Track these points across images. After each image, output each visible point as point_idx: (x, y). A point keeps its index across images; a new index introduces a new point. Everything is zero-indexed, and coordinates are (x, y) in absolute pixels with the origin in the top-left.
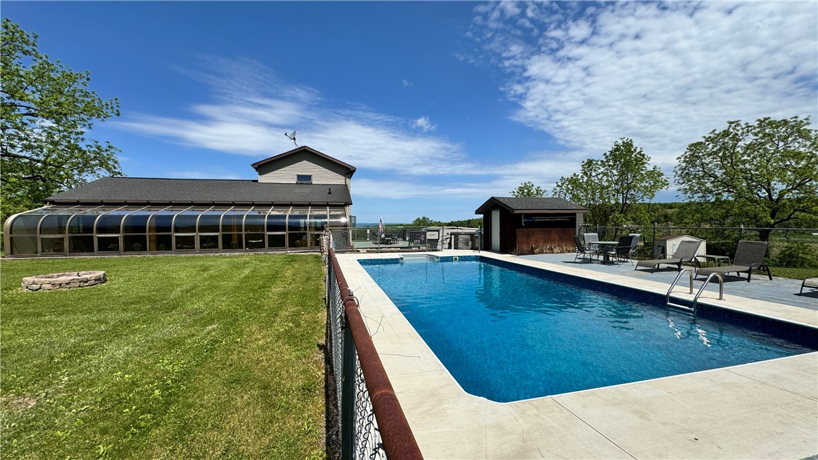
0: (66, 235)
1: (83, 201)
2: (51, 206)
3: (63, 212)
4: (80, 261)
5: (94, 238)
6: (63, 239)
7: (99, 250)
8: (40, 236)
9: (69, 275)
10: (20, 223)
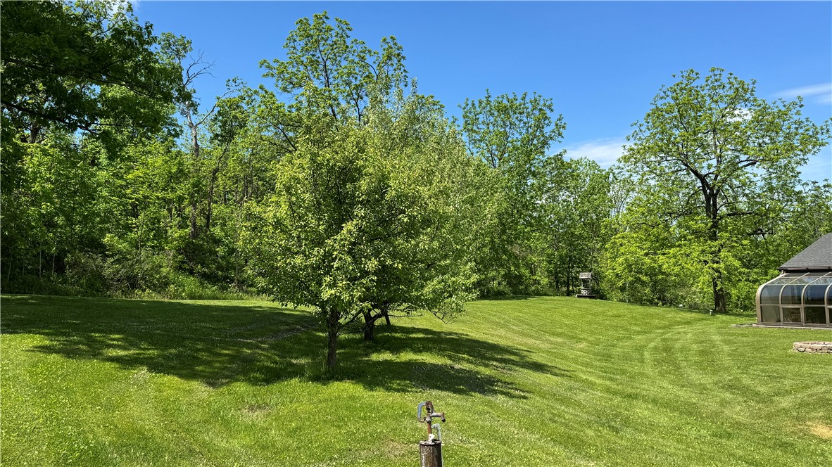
0: (802, 306)
1: (812, 268)
2: (785, 274)
3: (795, 280)
4: (816, 332)
5: (826, 309)
6: (799, 309)
7: (831, 322)
8: (782, 306)
9: (818, 344)
10: (766, 294)
